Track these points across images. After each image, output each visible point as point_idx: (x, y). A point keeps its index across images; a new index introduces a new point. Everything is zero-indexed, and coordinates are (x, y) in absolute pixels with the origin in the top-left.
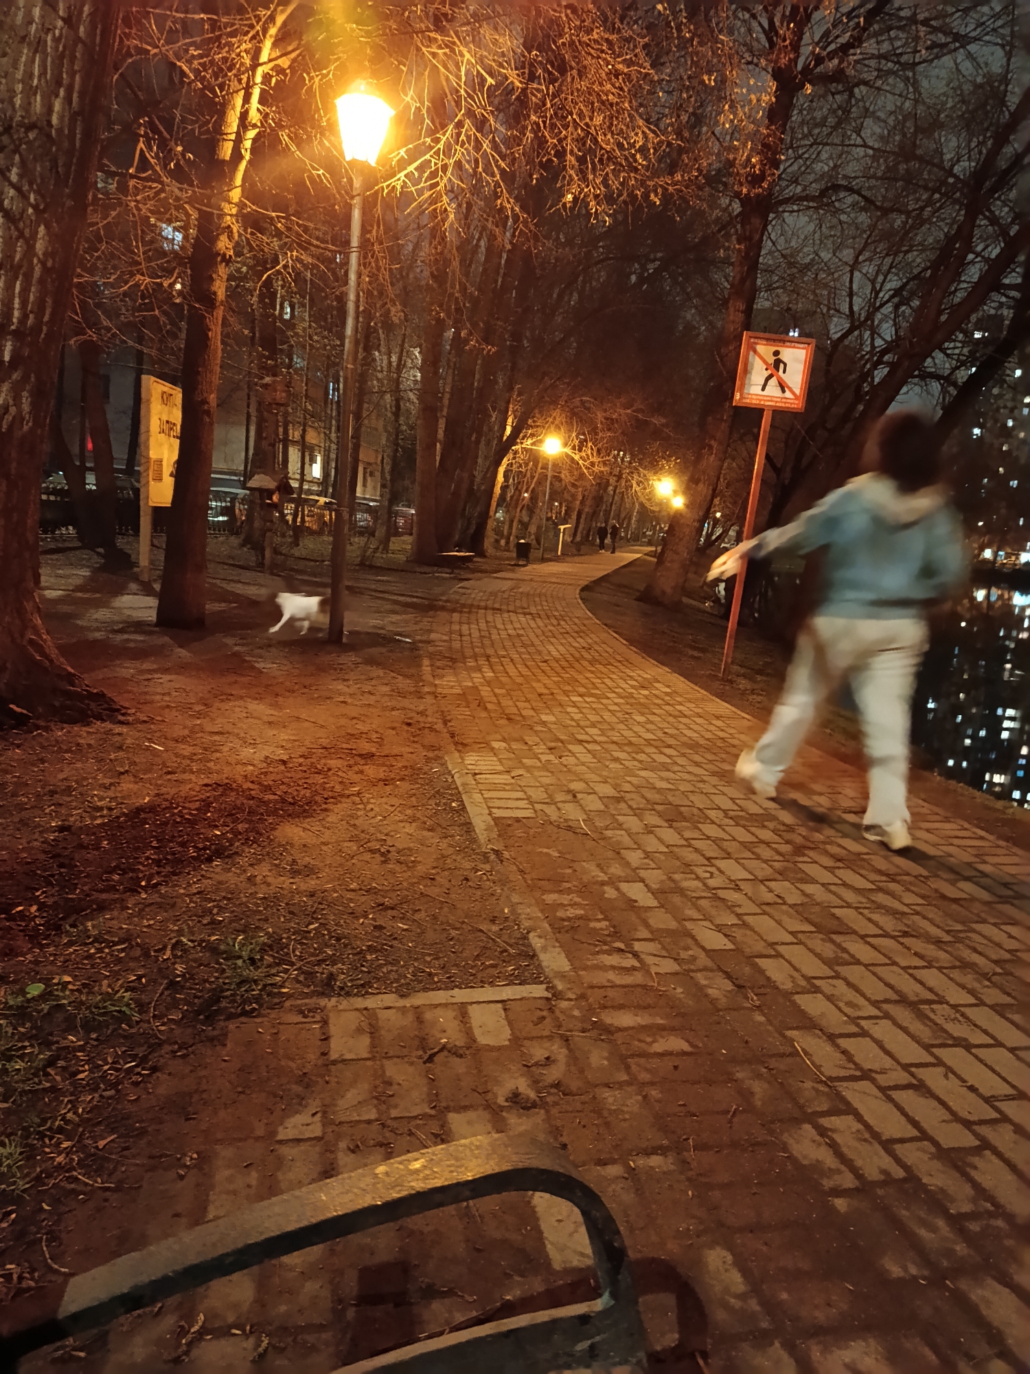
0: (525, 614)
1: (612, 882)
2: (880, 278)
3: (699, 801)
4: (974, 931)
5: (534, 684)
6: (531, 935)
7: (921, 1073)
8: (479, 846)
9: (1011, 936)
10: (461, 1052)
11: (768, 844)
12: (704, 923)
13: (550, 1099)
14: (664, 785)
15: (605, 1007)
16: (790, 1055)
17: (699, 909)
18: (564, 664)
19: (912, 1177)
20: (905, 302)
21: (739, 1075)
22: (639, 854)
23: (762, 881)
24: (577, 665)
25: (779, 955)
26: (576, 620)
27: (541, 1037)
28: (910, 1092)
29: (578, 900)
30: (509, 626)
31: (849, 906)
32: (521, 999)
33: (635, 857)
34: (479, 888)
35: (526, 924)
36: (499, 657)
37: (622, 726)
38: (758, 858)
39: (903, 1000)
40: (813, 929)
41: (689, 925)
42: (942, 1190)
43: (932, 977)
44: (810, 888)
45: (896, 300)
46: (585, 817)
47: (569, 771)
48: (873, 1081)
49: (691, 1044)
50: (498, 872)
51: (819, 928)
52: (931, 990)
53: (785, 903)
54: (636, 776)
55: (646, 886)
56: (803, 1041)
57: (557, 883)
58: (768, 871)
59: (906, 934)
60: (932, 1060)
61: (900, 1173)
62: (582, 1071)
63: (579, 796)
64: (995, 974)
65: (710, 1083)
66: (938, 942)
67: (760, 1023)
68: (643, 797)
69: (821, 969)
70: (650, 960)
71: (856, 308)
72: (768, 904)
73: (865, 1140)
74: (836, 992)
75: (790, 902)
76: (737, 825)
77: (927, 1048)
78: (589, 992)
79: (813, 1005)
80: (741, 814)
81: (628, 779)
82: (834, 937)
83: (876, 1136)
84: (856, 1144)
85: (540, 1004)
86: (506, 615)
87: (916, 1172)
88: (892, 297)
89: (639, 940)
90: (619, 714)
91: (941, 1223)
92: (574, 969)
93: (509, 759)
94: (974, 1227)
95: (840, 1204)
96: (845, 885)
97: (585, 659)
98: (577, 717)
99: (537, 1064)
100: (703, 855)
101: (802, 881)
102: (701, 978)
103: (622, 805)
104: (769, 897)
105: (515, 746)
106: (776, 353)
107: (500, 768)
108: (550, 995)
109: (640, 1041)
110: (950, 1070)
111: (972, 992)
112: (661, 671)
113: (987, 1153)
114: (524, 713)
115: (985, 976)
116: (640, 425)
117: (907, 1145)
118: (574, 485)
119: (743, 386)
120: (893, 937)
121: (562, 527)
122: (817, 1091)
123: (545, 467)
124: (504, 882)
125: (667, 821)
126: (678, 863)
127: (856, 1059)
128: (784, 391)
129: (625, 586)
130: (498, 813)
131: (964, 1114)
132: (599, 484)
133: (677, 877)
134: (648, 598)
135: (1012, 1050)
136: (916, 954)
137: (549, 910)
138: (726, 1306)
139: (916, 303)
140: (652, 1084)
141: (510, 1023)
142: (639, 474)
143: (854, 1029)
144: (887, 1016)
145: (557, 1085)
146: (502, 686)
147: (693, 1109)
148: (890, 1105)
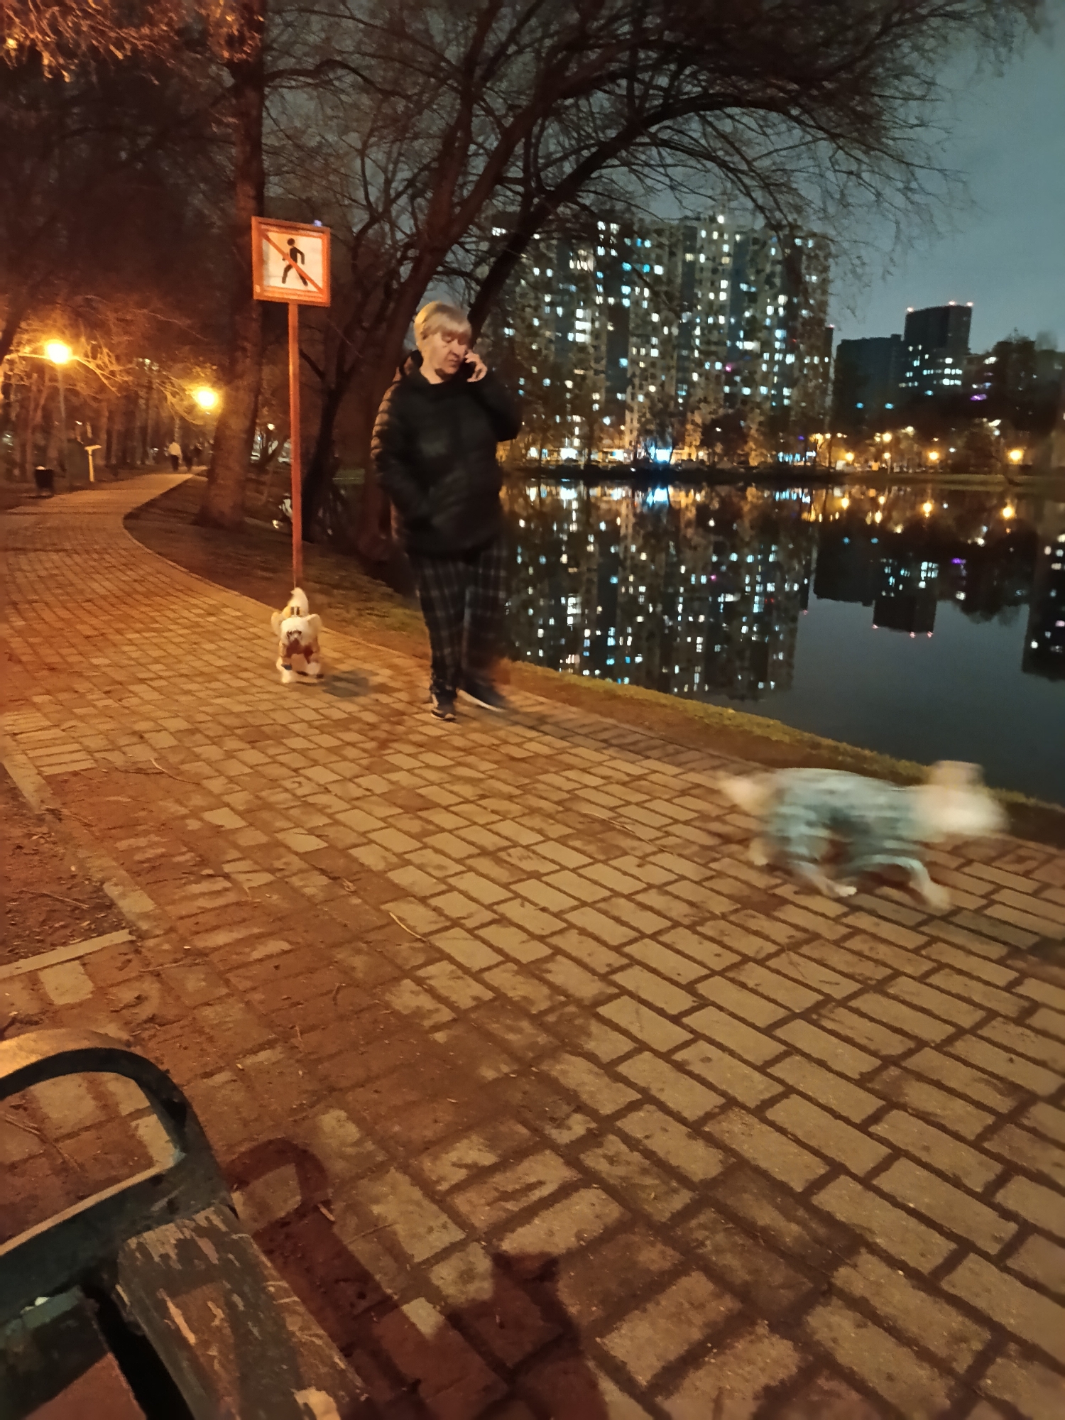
0: (57, 551)
1: (195, 814)
2: (391, 167)
3: (281, 718)
4: (539, 781)
5: (79, 627)
6: (105, 886)
7: (501, 908)
8: (30, 809)
9: (569, 779)
10: (36, 1019)
11: (353, 745)
12: (296, 830)
13: (146, 1035)
14: (243, 708)
15: (198, 933)
16: (388, 925)
17: (288, 818)
18: (113, 600)
19: (500, 995)
20: (420, 193)
21: (339, 957)
22: (222, 780)
23: (350, 780)
24: (129, 600)
25: (371, 842)
26: (124, 553)
27: (128, 980)
28: (494, 926)
29: (156, 839)
30: (38, 566)
31: (432, 784)
32: (102, 950)
33: (216, 785)
34: (36, 852)
35: (99, 876)
36: (30, 602)
37: (190, 657)
38: (345, 759)
39: (484, 852)
40: (400, 811)
41: (280, 836)
42: (525, 998)
43: (507, 828)
44: (394, 777)
45: (410, 191)
46: (156, 755)
47: (134, 713)
48: (462, 926)
49: (290, 943)
50: (56, 832)
51: (407, 809)
52: (507, 838)
53: (374, 794)
54: (211, 705)
55: (232, 809)
56: (396, 910)
57: (130, 827)
58: (355, 769)
59: (483, 797)
60: (510, 895)
61: (489, 995)
62: (178, 998)
63: (146, 736)
64: (558, 812)
65: (312, 971)
66: (510, 798)
67: (357, 906)
68: (220, 724)
69: (408, 844)
70: (242, 878)
71: (372, 199)
72: (358, 799)
73: (459, 978)
74: (424, 861)
75: (378, 791)
76: (322, 733)
77: (506, 886)
78: (179, 923)
79: (402, 877)
80: (326, 722)
81: (203, 709)
82: (420, 813)
83: (466, 970)
84: (452, 983)
85: (124, 949)
86: (32, 555)
87: (503, 990)
88: (406, 188)
89: (229, 862)
90: (184, 646)
91: (525, 1024)
92: (159, 904)
93: (58, 712)
94: (551, 1018)
95: (440, 1037)
96: (428, 766)
97: (138, 593)
98: (134, 655)
99: (127, 1006)
100: (289, 768)
101: (388, 771)
102: (296, 882)
103: (198, 737)
104: (358, 792)
105: (63, 696)
106: (291, 242)
107: (48, 723)
108: (134, 938)
109: (237, 954)
110: (525, 899)
111: (540, 832)
112: (231, 596)
113: (559, 958)
114: (70, 659)
115: (550, 816)
116: (163, 327)
117: (495, 970)
118: (95, 399)
119: (261, 278)
120: (472, 802)
121: (90, 449)
122: (413, 949)
123: (53, 379)
124: (67, 840)
125: (249, 742)
126: (264, 781)
127: (446, 912)
128: (305, 283)
129: (178, 511)
130: (49, 771)
131: (538, 932)
132: (127, 397)
133: (264, 794)
134: (206, 521)
135: (574, 870)
136: (493, 812)
137: (124, 858)
138: (343, 1156)
139: (429, 195)
140: (254, 989)
141: (91, 976)
142: (173, 385)
143: (444, 887)
144: (471, 869)
145: (152, 1019)
146: (37, 633)
147: (295, 1000)
148: (478, 943)
